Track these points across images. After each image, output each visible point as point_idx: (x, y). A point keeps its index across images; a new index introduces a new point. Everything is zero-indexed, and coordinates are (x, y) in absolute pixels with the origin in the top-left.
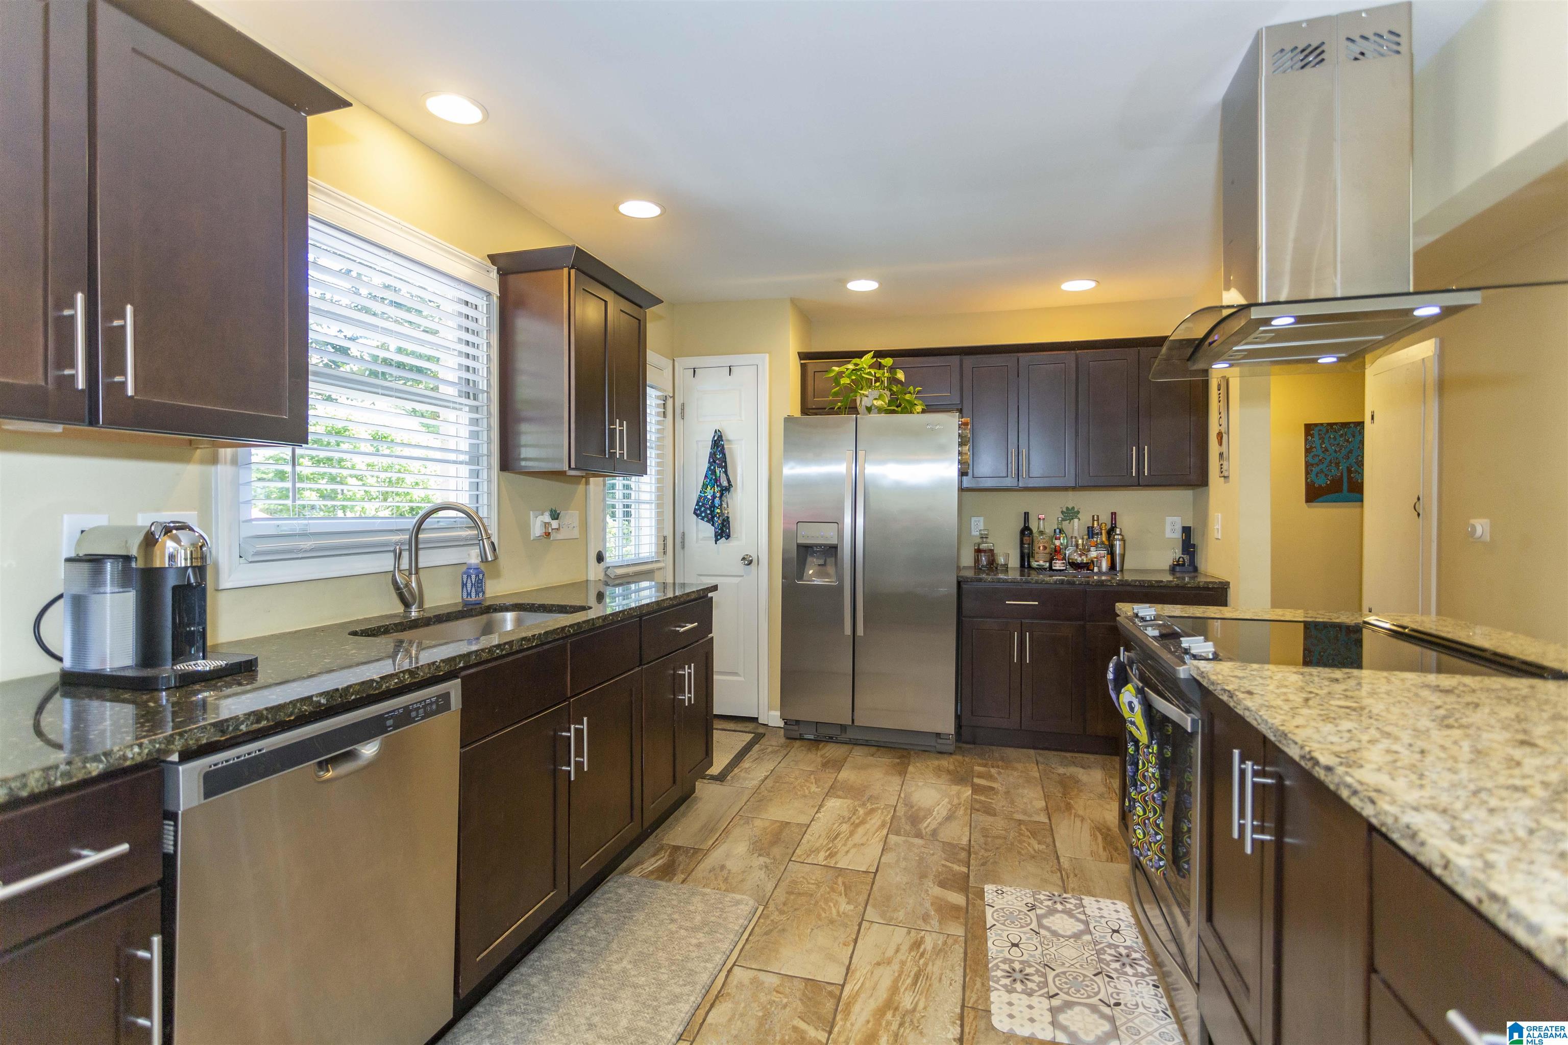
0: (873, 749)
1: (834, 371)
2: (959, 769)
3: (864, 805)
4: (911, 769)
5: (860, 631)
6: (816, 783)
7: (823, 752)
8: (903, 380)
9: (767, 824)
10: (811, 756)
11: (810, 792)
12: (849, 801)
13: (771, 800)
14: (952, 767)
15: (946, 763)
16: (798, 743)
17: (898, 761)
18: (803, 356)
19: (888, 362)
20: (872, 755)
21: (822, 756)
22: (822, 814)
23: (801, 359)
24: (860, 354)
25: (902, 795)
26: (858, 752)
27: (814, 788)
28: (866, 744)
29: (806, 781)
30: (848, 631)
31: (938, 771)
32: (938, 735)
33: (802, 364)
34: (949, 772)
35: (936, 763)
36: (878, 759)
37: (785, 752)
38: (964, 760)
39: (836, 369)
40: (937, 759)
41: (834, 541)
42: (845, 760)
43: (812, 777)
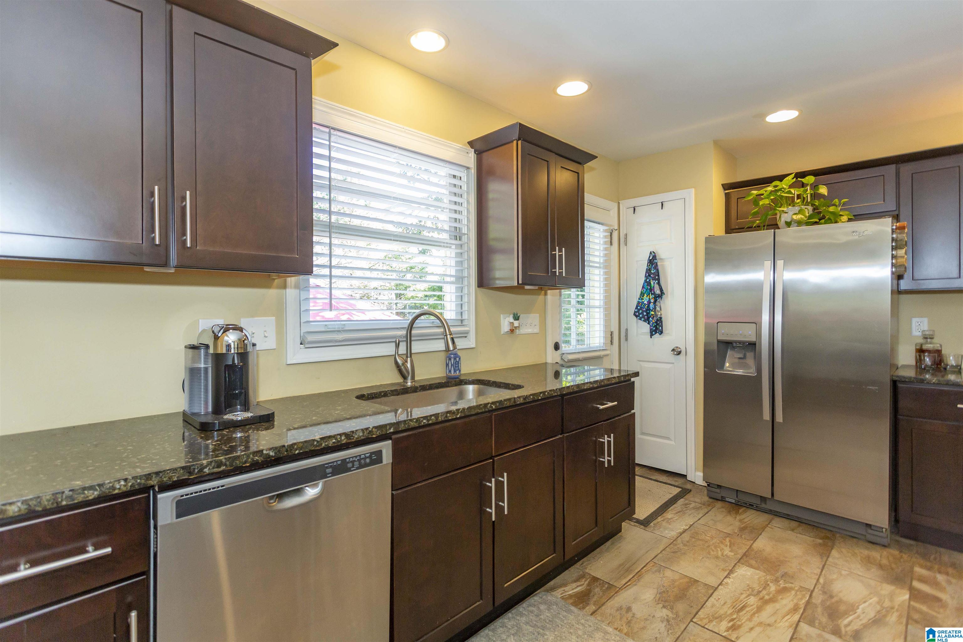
0: (794, 524)
1: (753, 194)
2: (894, 566)
3: (776, 581)
4: (834, 553)
5: (779, 418)
6: (730, 547)
7: (743, 516)
8: (826, 194)
9: (677, 577)
10: (729, 518)
11: (722, 555)
12: (762, 574)
13: (684, 554)
14: (884, 562)
15: (876, 554)
16: (719, 504)
17: (820, 541)
18: (726, 187)
19: (810, 179)
20: (793, 530)
21: (740, 521)
22: (732, 580)
23: (725, 189)
24: (781, 178)
25: (821, 581)
26: (778, 523)
27: (727, 551)
28: (787, 517)
29: (722, 542)
30: (767, 416)
31: (868, 561)
32: (868, 526)
33: (726, 194)
34: (881, 567)
35: (866, 552)
36: (798, 535)
37: (706, 510)
38: (901, 557)
39: (755, 192)
40: (868, 549)
41: (753, 339)
42: (763, 529)
43: (728, 539)
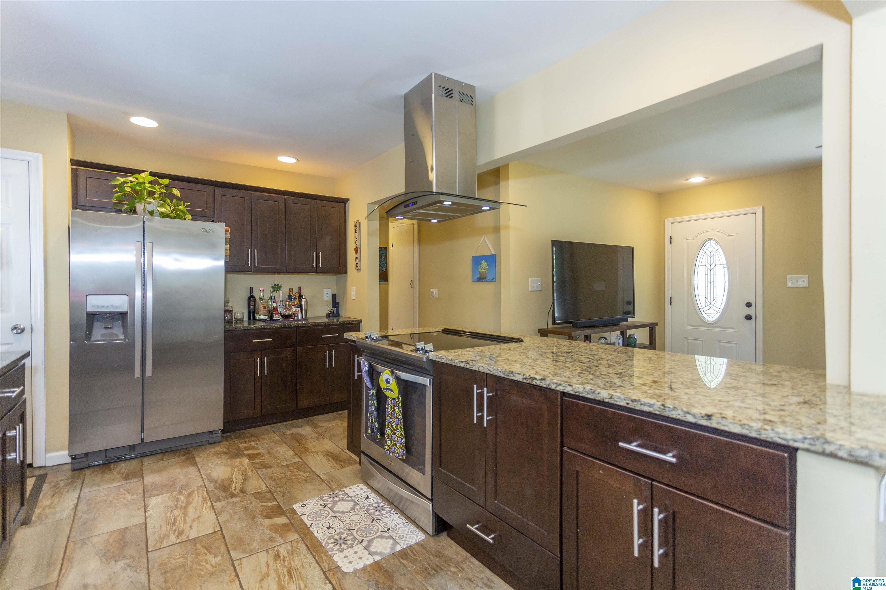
0: (159, 456)
1: (119, 180)
2: (230, 449)
3: (180, 493)
4: (197, 459)
5: (149, 373)
6: (129, 493)
7: (118, 470)
8: (179, 196)
9: (106, 537)
10: (108, 476)
11: (128, 501)
12: (168, 495)
13: (95, 519)
14: (225, 450)
15: (218, 448)
16: (87, 472)
17: (184, 457)
18: (74, 162)
19: (166, 181)
20: (162, 460)
21: (119, 473)
22: (151, 511)
23: (72, 164)
25: (204, 477)
26: (147, 461)
27: (129, 497)
28: (153, 454)
29: (119, 494)
30: (138, 374)
31: (217, 454)
32: (211, 432)
33: (72, 169)
34: (225, 453)
35: (213, 450)
36: (168, 461)
37: (80, 481)
38: (230, 444)
39: (122, 180)
40: (213, 448)
41: (125, 309)
42: (141, 468)
43: (122, 490)
